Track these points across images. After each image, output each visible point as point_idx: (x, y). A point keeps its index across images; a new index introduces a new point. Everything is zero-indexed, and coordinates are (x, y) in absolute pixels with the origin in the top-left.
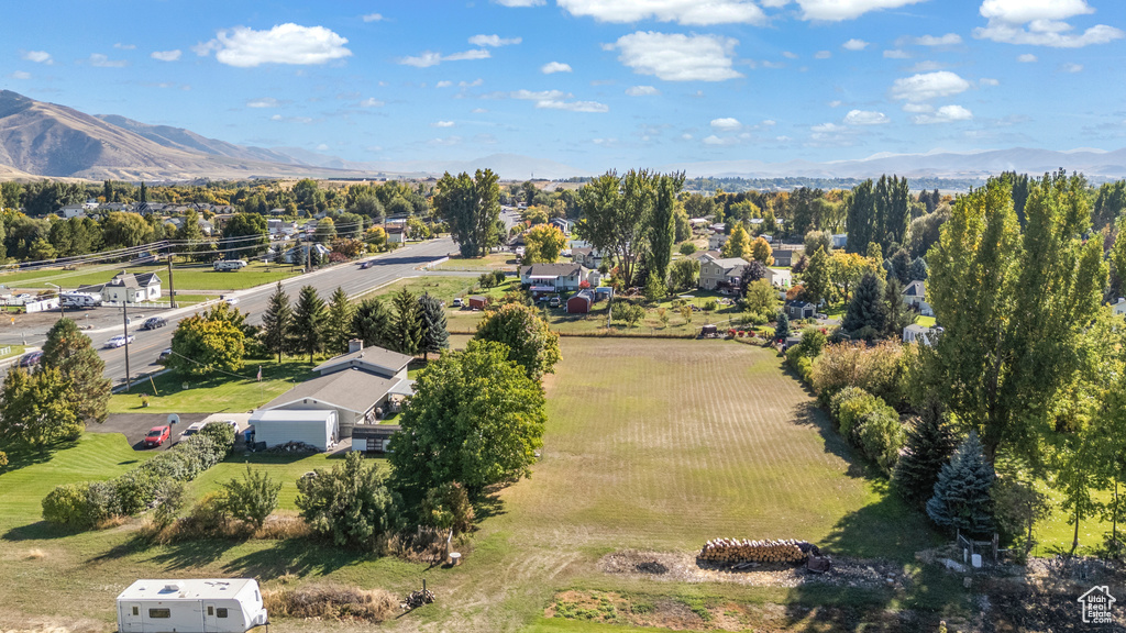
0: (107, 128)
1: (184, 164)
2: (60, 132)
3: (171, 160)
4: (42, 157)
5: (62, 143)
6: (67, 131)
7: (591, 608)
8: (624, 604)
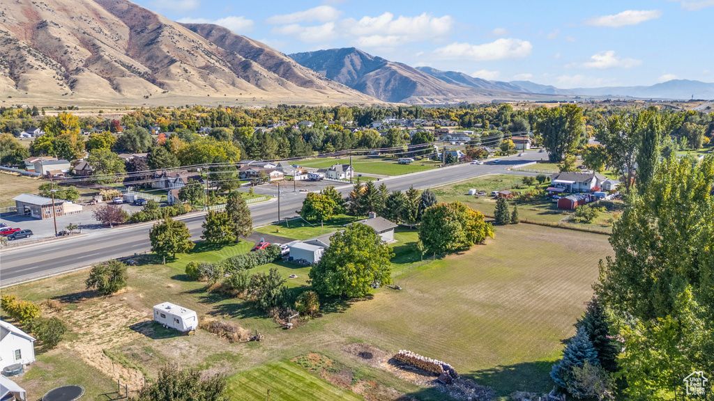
0: (421, 75)
1: (457, 94)
2: (398, 78)
3: (450, 91)
7: (313, 363)
8: (328, 366)
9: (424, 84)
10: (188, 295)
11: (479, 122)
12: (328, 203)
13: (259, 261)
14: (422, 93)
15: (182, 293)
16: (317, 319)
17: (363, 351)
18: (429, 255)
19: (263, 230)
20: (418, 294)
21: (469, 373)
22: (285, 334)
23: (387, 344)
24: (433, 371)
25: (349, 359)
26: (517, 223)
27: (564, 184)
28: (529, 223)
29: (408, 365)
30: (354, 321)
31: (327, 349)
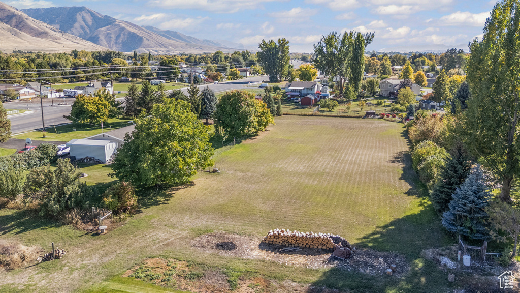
0: (146, 32)
1: (176, 47)
2: (126, 33)
3: (171, 45)
4: (119, 44)
5: (127, 38)
6: (129, 33)
7: (159, 272)
8: (184, 271)
9: (149, 38)
11: (202, 62)
12: (103, 105)
13: (29, 164)
14: (148, 46)
16: (137, 216)
17: (220, 241)
19: (23, 137)
20: (238, 174)
21: (358, 242)
22: (97, 242)
23: (243, 227)
24: (320, 247)
25: (207, 255)
26: (281, 116)
28: (290, 115)
29: (285, 246)
30: (186, 209)
31: (169, 249)
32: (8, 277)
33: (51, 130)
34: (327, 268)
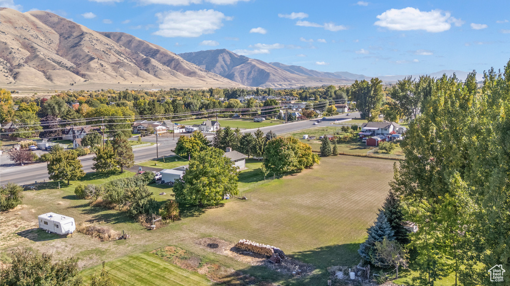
0: (273, 68)
3: (293, 79)
4: (250, 79)
5: (257, 74)
6: (259, 69)
7: (168, 253)
8: (181, 255)
9: (275, 74)
10: (74, 209)
11: (312, 97)
12: (196, 143)
14: (274, 81)
15: (68, 208)
16: (177, 222)
17: (211, 243)
18: (270, 176)
19: (144, 164)
20: (260, 202)
22: (148, 234)
23: (232, 237)
24: (266, 254)
25: (199, 250)
26: (336, 155)
27: (371, 129)
28: (346, 155)
29: (246, 251)
30: (207, 222)
31: (182, 242)
32: (101, 244)
33: (161, 160)
34: (255, 264)
